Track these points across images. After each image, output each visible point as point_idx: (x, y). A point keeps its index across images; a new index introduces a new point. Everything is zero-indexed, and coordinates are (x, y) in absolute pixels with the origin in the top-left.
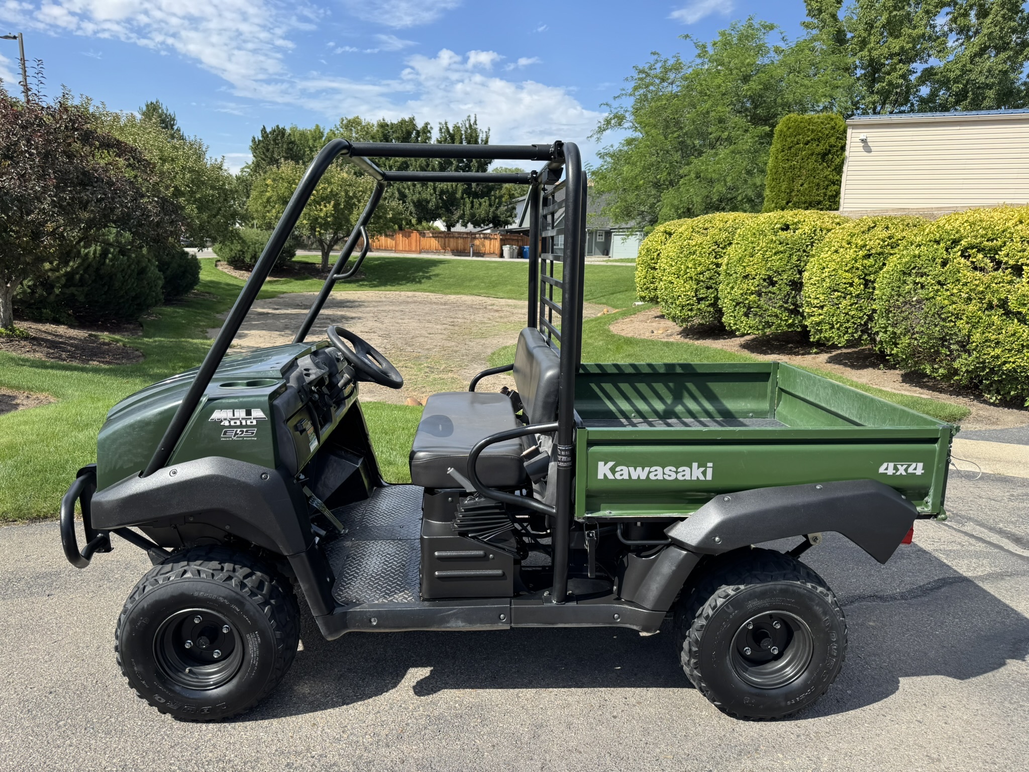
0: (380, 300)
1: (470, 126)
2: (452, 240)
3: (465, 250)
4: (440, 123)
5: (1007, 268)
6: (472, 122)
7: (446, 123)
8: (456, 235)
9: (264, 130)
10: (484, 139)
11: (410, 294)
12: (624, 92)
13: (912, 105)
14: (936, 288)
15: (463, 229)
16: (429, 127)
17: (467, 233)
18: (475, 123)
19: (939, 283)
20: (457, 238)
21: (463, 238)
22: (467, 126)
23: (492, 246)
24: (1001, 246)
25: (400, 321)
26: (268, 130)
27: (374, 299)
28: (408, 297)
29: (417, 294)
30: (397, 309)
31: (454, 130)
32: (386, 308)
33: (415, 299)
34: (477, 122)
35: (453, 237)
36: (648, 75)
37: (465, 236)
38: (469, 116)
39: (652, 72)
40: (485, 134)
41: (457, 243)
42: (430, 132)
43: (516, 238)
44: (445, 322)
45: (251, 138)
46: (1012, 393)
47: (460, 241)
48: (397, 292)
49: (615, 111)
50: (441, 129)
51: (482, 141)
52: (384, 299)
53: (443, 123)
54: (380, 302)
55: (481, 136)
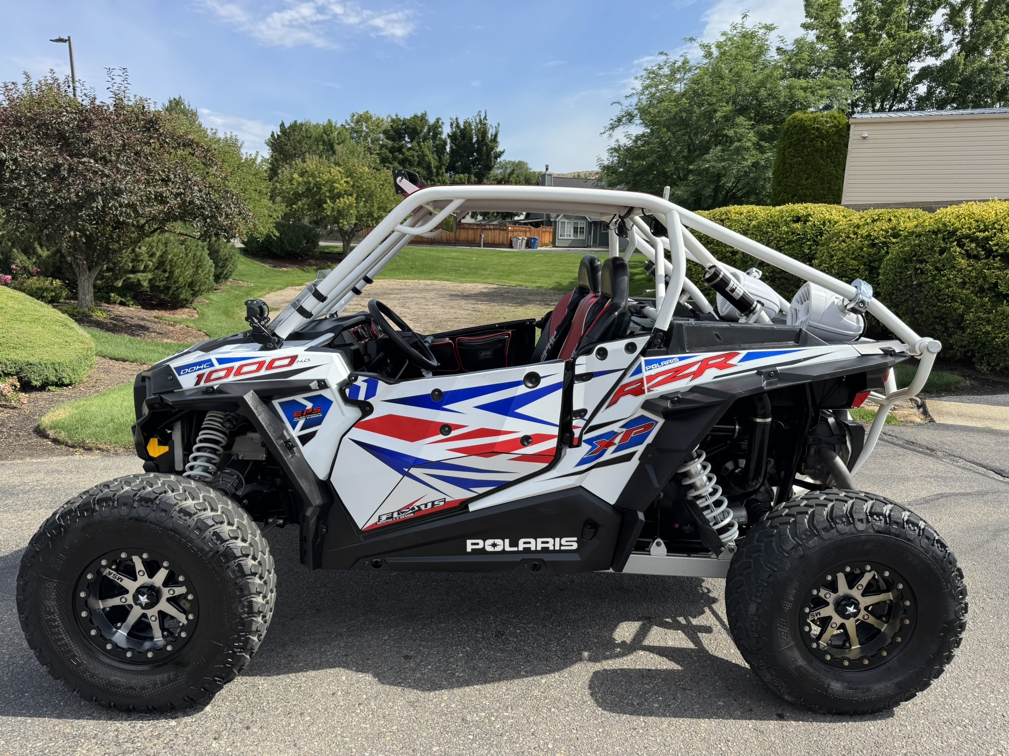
0: (400, 287)
1: (480, 120)
2: (462, 231)
3: (475, 240)
4: (451, 119)
5: (997, 256)
6: (482, 118)
7: (457, 119)
8: (467, 226)
9: (282, 125)
10: (494, 134)
11: (429, 282)
12: (634, 91)
13: (910, 102)
14: (934, 273)
15: (472, 221)
16: (440, 122)
17: (477, 225)
18: (485, 118)
19: (937, 269)
20: (468, 229)
21: (473, 229)
22: (478, 121)
23: (501, 237)
24: (992, 237)
25: (425, 307)
26: (287, 125)
27: (395, 287)
28: (427, 285)
29: (435, 282)
30: (419, 296)
31: (464, 125)
32: (409, 295)
33: (434, 287)
34: (487, 118)
35: (464, 228)
36: (657, 75)
37: (475, 227)
38: (480, 112)
39: (660, 72)
40: (494, 129)
41: (467, 235)
42: (440, 127)
43: (524, 229)
44: (466, 308)
45: (270, 134)
46: (1001, 365)
47: (471, 232)
48: (416, 281)
49: (625, 109)
50: (452, 125)
51: (492, 135)
52: (405, 287)
53: (454, 119)
54: (401, 289)
55: (490, 131)
